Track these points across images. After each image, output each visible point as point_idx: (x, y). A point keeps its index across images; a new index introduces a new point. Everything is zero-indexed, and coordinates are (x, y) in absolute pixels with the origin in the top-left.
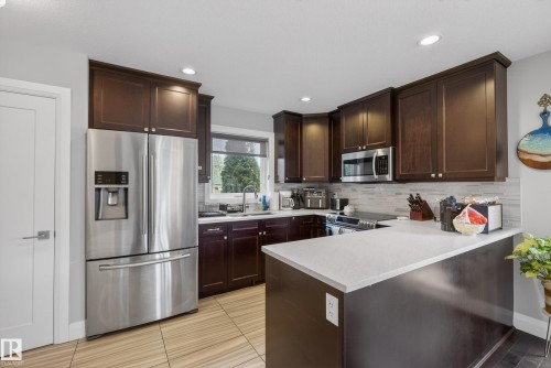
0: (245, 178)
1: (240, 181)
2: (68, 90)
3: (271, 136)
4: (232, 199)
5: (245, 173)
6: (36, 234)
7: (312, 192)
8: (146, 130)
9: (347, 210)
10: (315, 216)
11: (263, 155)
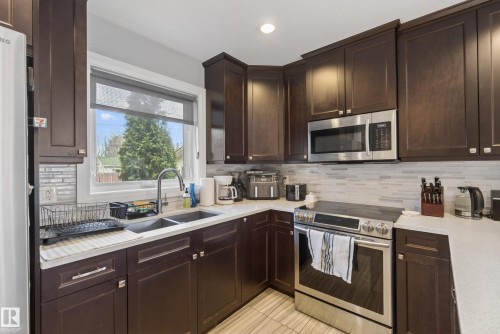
0: (155, 158)
1: (148, 162)
3: (201, 93)
4: (137, 192)
5: (154, 151)
7: (259, 176)
9: (310, 200)
10: (271, 213)
11: (188, 120)
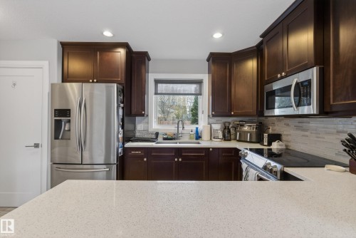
2: (47, 62)
3: (206, 79)
6: (33, 145)
7: (242, 125)
8: (91, 81)
